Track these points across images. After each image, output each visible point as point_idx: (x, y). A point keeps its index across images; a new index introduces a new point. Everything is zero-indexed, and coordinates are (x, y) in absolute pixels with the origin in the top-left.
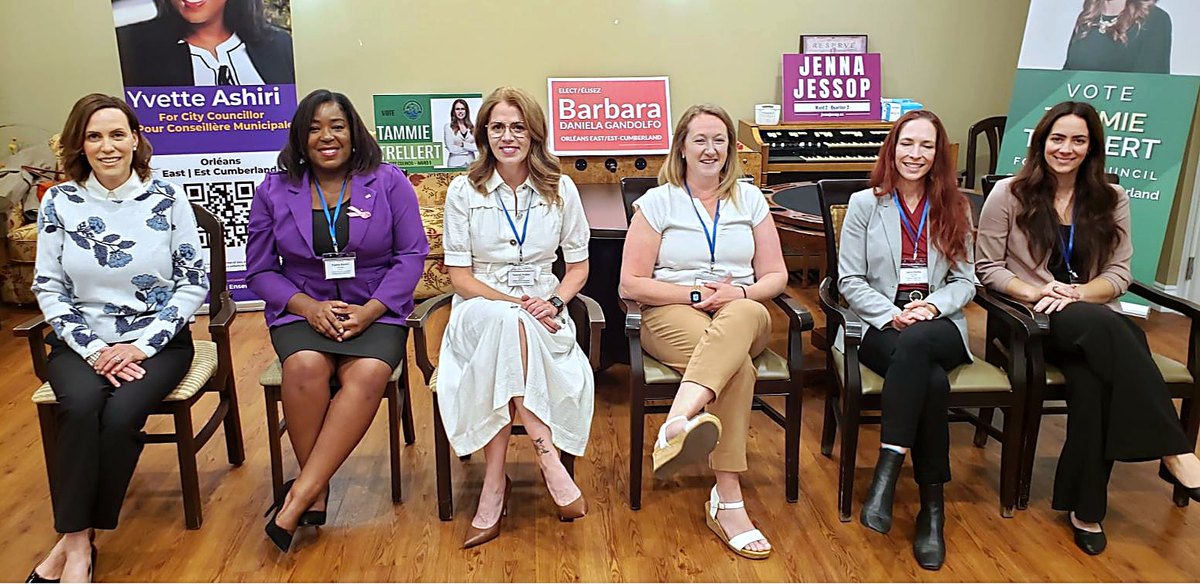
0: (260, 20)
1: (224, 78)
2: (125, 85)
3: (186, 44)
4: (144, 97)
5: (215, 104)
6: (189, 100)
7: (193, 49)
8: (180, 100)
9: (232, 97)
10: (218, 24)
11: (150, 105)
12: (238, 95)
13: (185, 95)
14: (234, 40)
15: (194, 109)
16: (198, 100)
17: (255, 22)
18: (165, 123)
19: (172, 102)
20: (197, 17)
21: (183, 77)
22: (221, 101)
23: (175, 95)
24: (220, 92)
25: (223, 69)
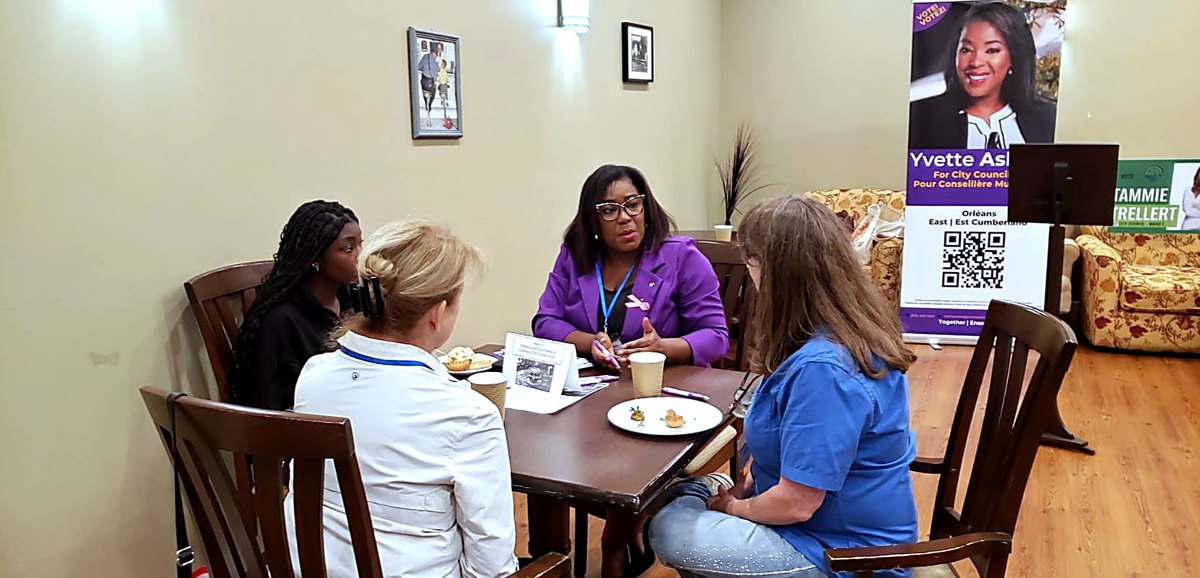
0: (1032, 93)
1: (993, 143)
2: (909, 148)
3: (966, 114)
4: (925, 158)
5: (982, 164)
6: (960, 161)
7: (971, 118)
8: (953, 161)
9: (997, 158)
10: (995, 97)
11: (928, 164)
12: (1003, 157)
13: (958, 157)
14: (1007, 110)
15: (963, 169)
16: (968, 161)
17: (1028, 94)
18: (938, 179)
19: (946, 163)
20: (977, 92)
21: (958, 142)
22: (987, 162)
23: (949, 157)
24: (988, 155)
25: (993, 135)
